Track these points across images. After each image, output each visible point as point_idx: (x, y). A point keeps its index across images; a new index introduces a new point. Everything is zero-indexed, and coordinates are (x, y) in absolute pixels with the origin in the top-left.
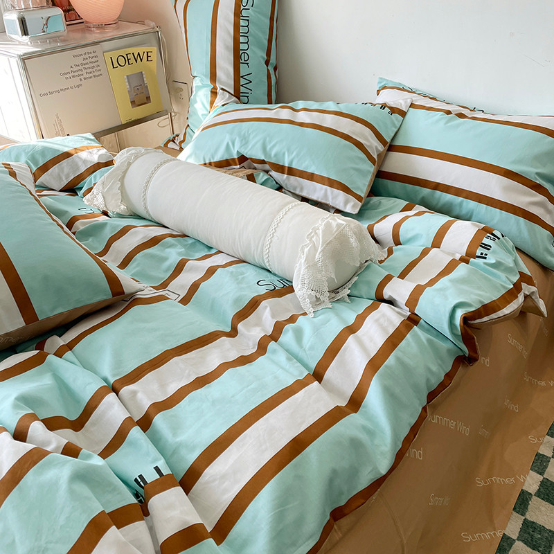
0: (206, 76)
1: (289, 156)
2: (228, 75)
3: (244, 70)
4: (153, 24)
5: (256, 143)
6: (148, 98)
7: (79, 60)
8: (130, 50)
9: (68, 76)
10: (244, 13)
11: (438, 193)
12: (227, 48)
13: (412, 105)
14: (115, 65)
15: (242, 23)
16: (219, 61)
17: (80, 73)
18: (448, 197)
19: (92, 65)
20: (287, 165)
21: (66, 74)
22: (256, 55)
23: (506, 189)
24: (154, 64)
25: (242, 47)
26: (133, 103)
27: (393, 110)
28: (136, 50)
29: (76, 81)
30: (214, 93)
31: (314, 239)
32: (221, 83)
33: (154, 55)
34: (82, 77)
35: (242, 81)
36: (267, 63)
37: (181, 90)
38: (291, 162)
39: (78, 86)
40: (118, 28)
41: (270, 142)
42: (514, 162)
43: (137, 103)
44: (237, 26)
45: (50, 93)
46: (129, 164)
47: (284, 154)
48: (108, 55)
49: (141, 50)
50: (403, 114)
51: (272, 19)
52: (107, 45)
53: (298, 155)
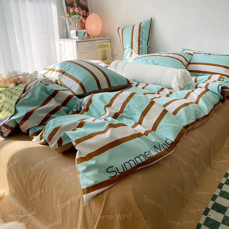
1: (161, 63)
2: (136, 48)
3: (141, 46)
4: (109, 37)
5: (150, 61)
6: (106, 58)
7: (90, 45)
8: (103, 44)
9: (87, 49)
10: (141, 31)
12: (136, 40)
13: (194, 53)
14: (99, 47)
15: (141, 33)
16: (134, 44)
17: (90, 48)
19: (93, 46)
21: (87, 48)
22: (144, 42)
24: (109, 48)
25: (141, 40)
26: (102, 59)
27: (189, 54)
28: (104, 44)
29: (89, 51)
30: (132, 53)
31: (178, 73)
32: (134, 50)
33: (109, 46)
34: (90, 50)
35: (140, 50)
36: (147, 45)
37: (115, 57)
39: (89, 52)
40: (98, 38)
41: (155, 61)
42: (227, 64)
43: (103, 59)
44: (139, 34)
45: (83, 53)
46: (118, 63)
48: (97, 44)
49: (106, 44)
50: (192, 55)
51: (149, 33)
52: (97, 41)
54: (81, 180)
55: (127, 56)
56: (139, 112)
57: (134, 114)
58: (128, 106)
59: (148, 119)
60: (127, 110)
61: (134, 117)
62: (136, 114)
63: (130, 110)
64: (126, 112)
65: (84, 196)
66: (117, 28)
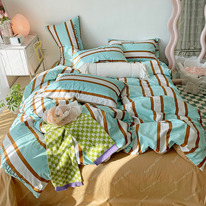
0: (70, 45)
2: (75, 44)
3: (78, 42)
4: (37, 35)
11: (137, 59)
15: (75, 31)
16: (72, 41)
18: (139, 59)
19: (32, 49)
20: (111, 60)
22: (79, 38)
23: (149, 54)
24: (40, 46)
25: (77, 37)
30: (73, 49)
32: (75, 46)
33: (41, 43)
34: (32, 52)
35: (79, 45)
38: (112, 59)
39: (32, 55)
42: (148, 49)
43: (40, 57)
45: (30, 58)
47: (110, 58)
49: (38, 42)
50: (122, 45)
53: (113, 57)
54: (193, 161)
55: (68, 52)
56: (174, 108)
57: (171, 110)
58: (166, 107)
59: (181, 110)
60: (165, 109)
61: (171, 112)
62: (172, 109)
63: (167, 108)
64: (165, 110)
65: (201, 168)
66: (46, 27)
